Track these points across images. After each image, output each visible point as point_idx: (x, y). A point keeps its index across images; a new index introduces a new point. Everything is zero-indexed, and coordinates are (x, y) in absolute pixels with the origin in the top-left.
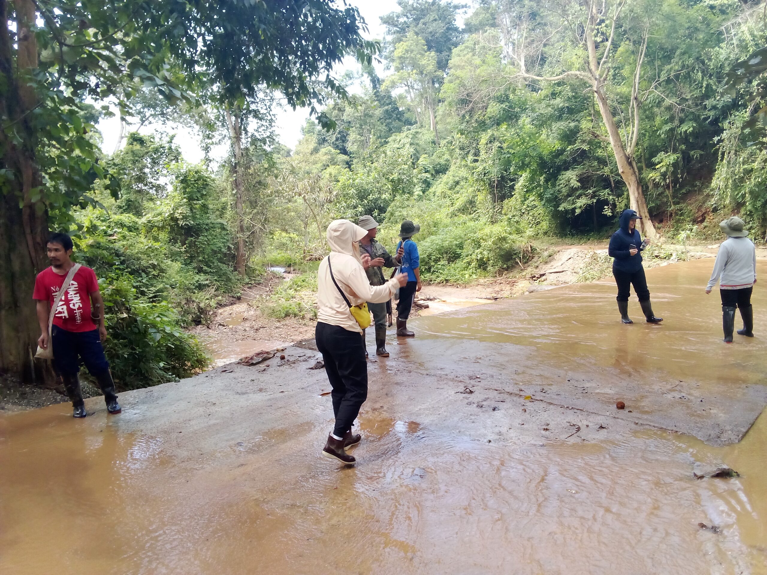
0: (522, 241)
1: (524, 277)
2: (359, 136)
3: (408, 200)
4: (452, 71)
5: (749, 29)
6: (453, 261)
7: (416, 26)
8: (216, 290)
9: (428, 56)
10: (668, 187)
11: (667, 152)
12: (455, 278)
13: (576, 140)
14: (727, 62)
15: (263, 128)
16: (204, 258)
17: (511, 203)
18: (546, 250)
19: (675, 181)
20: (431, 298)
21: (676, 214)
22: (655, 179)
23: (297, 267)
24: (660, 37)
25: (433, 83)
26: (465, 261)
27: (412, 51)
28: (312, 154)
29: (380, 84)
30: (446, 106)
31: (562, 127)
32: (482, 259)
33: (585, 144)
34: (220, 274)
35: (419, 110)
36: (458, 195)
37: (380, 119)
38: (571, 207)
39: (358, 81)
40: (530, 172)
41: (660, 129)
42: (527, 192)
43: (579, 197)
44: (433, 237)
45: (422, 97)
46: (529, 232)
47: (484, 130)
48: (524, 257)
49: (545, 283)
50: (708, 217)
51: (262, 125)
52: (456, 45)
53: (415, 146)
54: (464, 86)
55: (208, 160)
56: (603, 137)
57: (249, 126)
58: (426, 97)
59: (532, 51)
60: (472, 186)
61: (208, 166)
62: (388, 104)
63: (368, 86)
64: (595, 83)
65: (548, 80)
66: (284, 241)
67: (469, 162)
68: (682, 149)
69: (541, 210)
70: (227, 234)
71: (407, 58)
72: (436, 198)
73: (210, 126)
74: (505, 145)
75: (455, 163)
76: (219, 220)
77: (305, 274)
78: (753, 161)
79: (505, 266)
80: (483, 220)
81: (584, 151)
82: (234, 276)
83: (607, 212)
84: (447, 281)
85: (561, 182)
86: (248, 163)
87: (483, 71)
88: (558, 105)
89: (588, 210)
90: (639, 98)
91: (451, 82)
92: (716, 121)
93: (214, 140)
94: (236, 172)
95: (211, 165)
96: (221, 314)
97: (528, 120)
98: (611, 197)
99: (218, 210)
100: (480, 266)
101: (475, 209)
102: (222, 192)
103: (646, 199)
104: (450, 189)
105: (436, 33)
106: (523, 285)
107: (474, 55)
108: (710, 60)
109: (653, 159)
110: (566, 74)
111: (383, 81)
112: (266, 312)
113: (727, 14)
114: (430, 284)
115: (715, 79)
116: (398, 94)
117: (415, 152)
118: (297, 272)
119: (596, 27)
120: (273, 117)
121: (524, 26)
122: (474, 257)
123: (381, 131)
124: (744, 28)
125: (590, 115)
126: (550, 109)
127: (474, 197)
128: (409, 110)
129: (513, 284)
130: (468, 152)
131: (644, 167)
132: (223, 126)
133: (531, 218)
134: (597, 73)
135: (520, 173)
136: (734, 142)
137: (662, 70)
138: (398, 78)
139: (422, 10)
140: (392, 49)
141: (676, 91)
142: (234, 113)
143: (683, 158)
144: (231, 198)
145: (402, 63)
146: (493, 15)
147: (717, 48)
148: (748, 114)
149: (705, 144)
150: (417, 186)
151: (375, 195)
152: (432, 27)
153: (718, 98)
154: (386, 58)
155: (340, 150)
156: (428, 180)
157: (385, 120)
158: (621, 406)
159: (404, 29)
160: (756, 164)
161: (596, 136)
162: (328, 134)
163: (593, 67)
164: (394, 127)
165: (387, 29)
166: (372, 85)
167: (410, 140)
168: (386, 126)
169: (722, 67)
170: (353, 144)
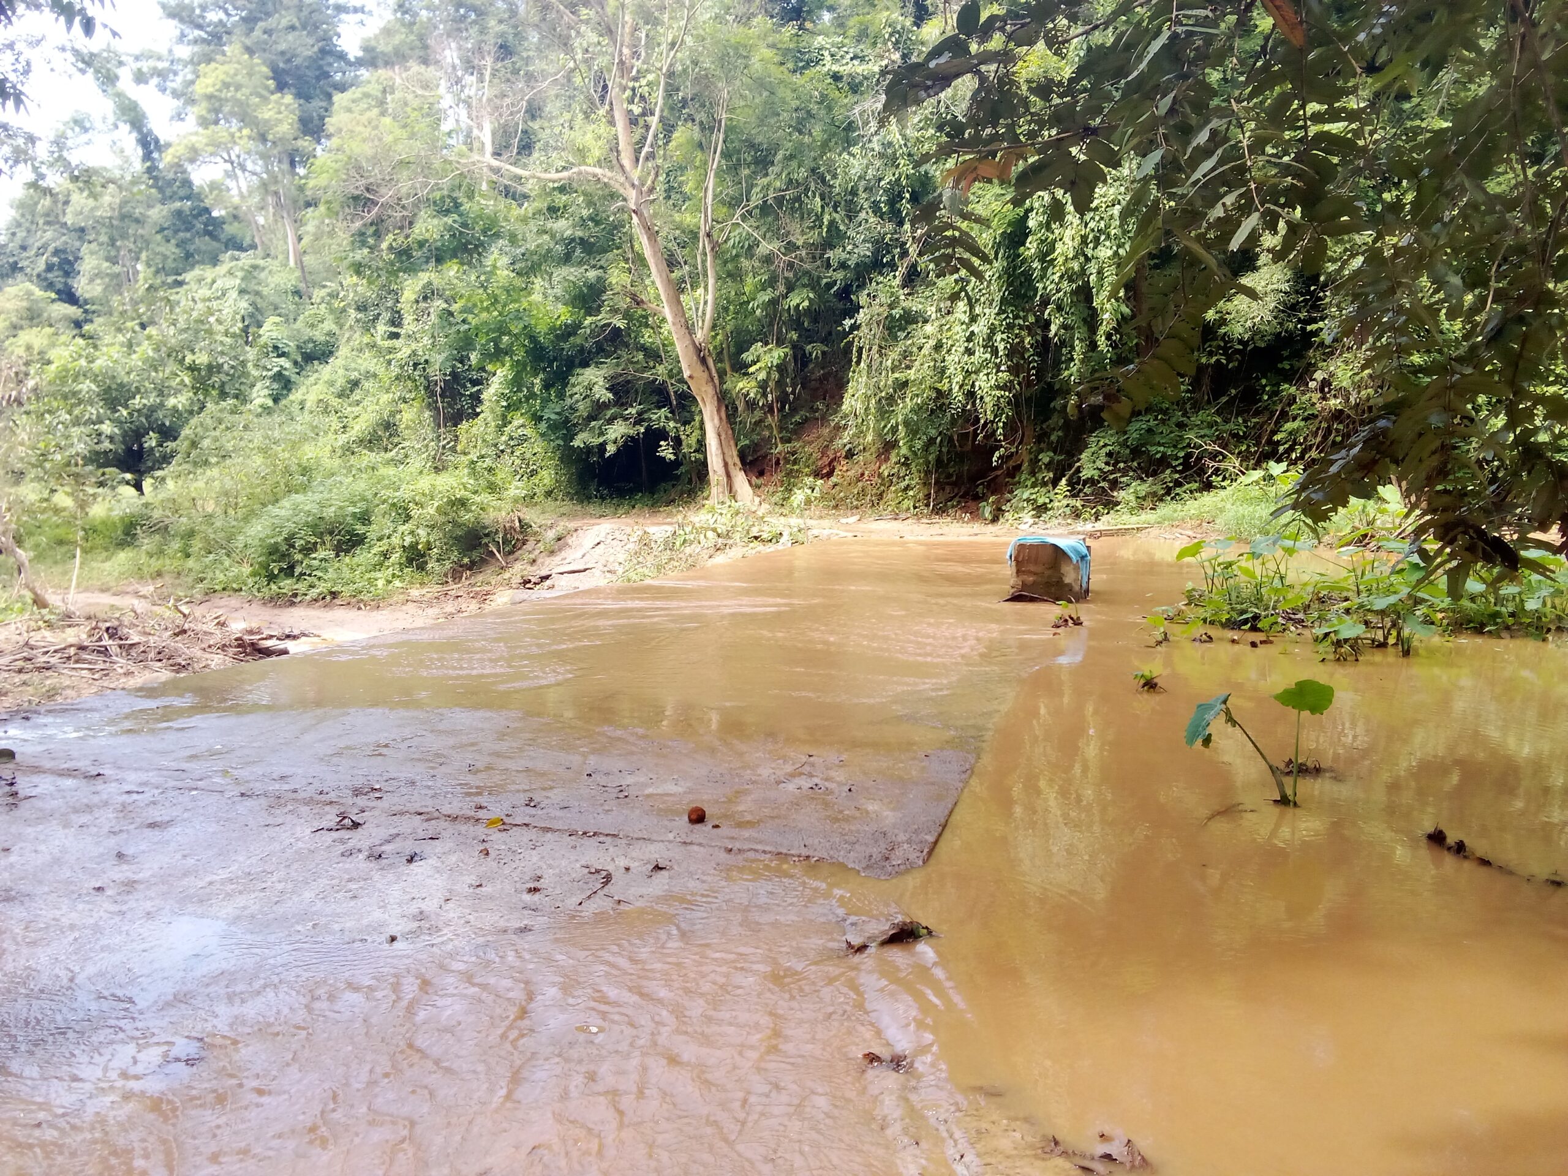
0: (500, 509)
1: (508, 584)
2: (106, 264)
3: (233, 412)
4: (335, 142)
6: (347, 551)
7: (247, 35)
9: (277, 102)
10: (770, 409)
11: (767, 344)
12: (352, 587)
13: (600, 306)
14: (863, 183)
17: (474, 430)
18: (551, 527)
19: (783, 399)
20: (296, 632)
21: (787, 461)
22: (748, 394)
24: (745, 118)
25: (293, 164)
26: (375, 550)
27: (238, 87)
29: (160, 151)
30: (322, 216)
31: (572, 278)
32: (413, 546)
33: (618, 317)
35: (261, 220)
36: (356, 410)
37: (162, 229)
38: (597, 441)
40: (512, 366)
41: (754, 299)
42: (508, 407)
43: (611, 421)
44: (299, 498)
45: (267, 191)
46: (516, 489)
47: (408, 271)
48: (505, 541)
49: (550, 593)
50: (838, 468)
52: (342, 88)
53: (252, 298)
54: (359, 168)
56: (654, 306)
58: (276, 193)
60: (388, 391)
62: (181, 199)
64: (632, 195)
65: (539, 179)
67: (379, 338)
68: (791, 341)
69: (537, 447)
71: (227, 100)
72: (306, 415)
74: (456, 307)
75: (349, 340)
78: (908, 367)
79: (466, 560)
80: (416, 463)
81: (617, 331)
83: (666, 452)
84: (334, 595)
85: (575, 390)
88: (563, 233)
89: (630, 447)
90: (715, 236)
92: (846, 292)
97: (505, 260)
98: (672, 424)
100: (410, 561)
101: (396, 440)
103: (733, 430)
104: (339, 397)
106: (505, 599)
107: (383, 114)
108: (834, 175)
109: (744, 356)
110: (575, 170)
111: (168, 145)
113: (862, 93)
114: (293, 604)
115: (843, 213)
116: (208, 178)
117: (251, 309)
119: (631, 84)
122: (396, 540)
123: (165, 257)
125: (626, 260)
126: (546, 237)
127: (393, 414)
128: (235, 217)
129: (483, 597)
130: (377, 317)
131: (728, 369)
133: (517, 462)
134: (636, 175)
135: (489, 368)
136: (878, 331)
137: (752, 186)
138: (205, 141)
140: (190, 77)
141: (779, 228)
143: (795, 357)
145: (215, 111)
146: (421, 38)
147: (845, 155)
148: (897, 281)
149: (830, 333)
150: (259, 385)
151: (148, 398)
152: (286, 42)
153: (850, 247)
154: (176, 94)
155: (58, 292)
156: (286, 373)
157: (176, 232)
158: (698, 817)
159: (217, 37)
160: (912, 371)
161: (639, 303)
162: (25, 254)
163: (627, 162)
164: (198, 251)
165: (178, 32)
166: (140, 151)
167: (238, 281)
168: (178, 246)
169: (854, 192)
170: (91, 280)
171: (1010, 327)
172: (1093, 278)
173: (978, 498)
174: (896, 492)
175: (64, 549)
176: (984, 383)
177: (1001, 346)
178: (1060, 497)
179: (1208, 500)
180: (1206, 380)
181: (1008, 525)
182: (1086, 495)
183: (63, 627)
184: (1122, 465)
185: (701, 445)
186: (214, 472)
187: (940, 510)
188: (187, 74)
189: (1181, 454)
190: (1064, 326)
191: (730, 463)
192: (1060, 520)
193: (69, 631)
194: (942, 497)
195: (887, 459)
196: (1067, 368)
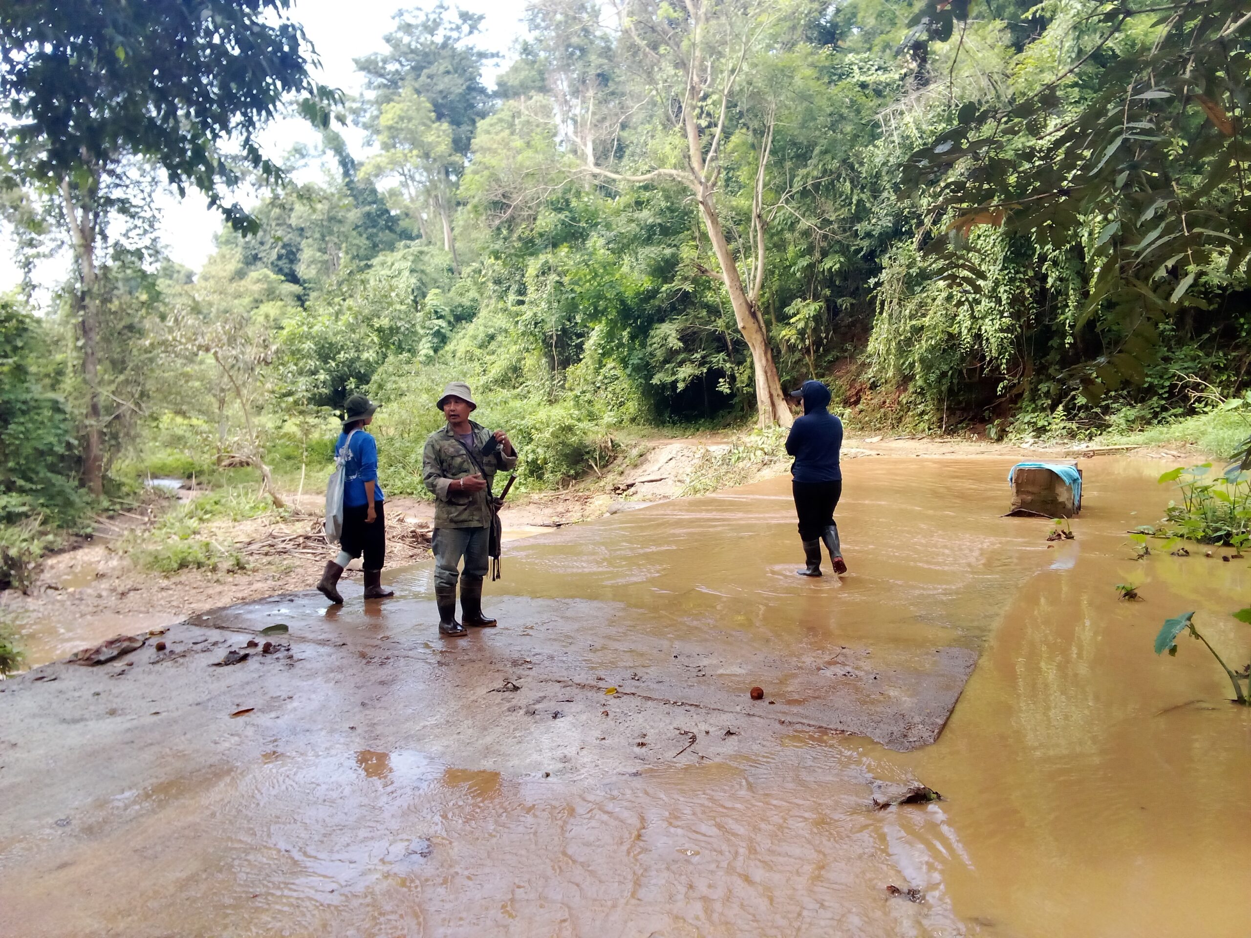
0: (597, 433)
1: (603, 490)
2: (319, 254)
3: (408, 362)
4: (478, 157)
5: (914, 122)
7: (416, 80)
8: (44, 523)
9: (437, 129)
10: (808, 351)
11: (805, 299)
13: (674, 276)
14: (885, 169)
15: (138, 231)
16: (18, 463)
17: (578, 372)
18: (635, 446)
19: (818, 343)
22: (789, 340)
23: (203, 479)
24: (792, 126)
25: (447, 173)
27: (410, 120)
28: (232, 280)
29: (355, 169)
30: (469, 213)
31: (653, 255)
32: (534, 461)
33: (688, 282)
34: (51, 494)
35: (425, 216)
36: (493, 357)
37: (357, 227)
38: (670, 379)
39: (317, 162)
40: (607, 324)
41: (795, 264)
42: (603, 354)
43: (680, 364)
45: (429, 195)
46: (609, 417)
47: (532, 254)
48: (601, 457)
49: (635, 498)
50: (864, 397)
51: (136, 227)
52: (483, 115)
53: (419, 275)
54: (497, 180)
55: (28, 287)
56: (714, 273)
57: (109, 226)
58: (436, 196)
59: (603, 134)
60: (515, 343)
61: (30, 296)
62: (370, 203)
63: (333, 171)
64: (700, 190)
65: (629, 181)
66: (180, 432)
67: (509, 304)
68: (825, 296)
69: (624, 384)
70: (65, 420)
71: (402, 129)
72: (457, 362)
73: (33, 224)
74: (566, 280)
75: (487, 306)
76: (51, 395)
77: (220, 490)
78: (924, 316)
79: (572, 472)
80: (536, 397)
81: (686, 294)
82: (79, 498)
83: (724, 387)
85: (654, 340)
86: (108, 293)
87: (528, 159)
88: (646, 221)
89: (695, 383)
90: (764, 216)
91: (476, 172)
92: (871, 256)
93: (41, 249)
94: (84, 308)
95: (36, 294)
96: (52, 567)
97: (602, 242)
98: (728, 365)
99: (48, 375)
100: (532, 473)
101: (521, 380)
102: (56, 343)
103: (777, 368)
104: (480, 347)
105: (451, 93)
106: (600, 502)
107: (512, 133)
108: (862, 164)
109: (786, 309)
110: (656, 172)
111: (362, 164)
112: (141, 561)
113: (885, 97)
115: (869, 193)
116: (388, 187)
117: (418, 284)
118: (205, 486)
119: (700, 104)
120: (156, 213)
121: (590, 93)
123: (359, 247)
124: (908, 118)
125: (694, 239)
126: (633, 225)
127: (519, 360)
128: (407, 215)
129: (585, 500)
130: (508, 288)
131: (773, 320)
132: (59, 224)
133: (610, 396)
134: (703, 175)
135: (591, 325)
136: (898, 287)
137: (794, 176)
138: (387, 161)
139: (426, 55)
140: (376, 113)
141: (816, 208)
142: (81, 203)
143: (828, 309)
144: (75, 354)
145: (393, 138)
146: (541, 73)
147: (871, 147)
148: (915, 246)
149: (857, 288)
150: (424, 340)
151: (349, 353)
152: (443, 84)
153: (874, 221)
154: (366, 127)
155: (285, 275)
156: (443, 331)
157: (366, 229)
158: (758, 695)
159: (395, 82)
160: (927, 319)
161: (704, 272)
162: (263, 248)
163: (696, 164)
164: (381, 242)
165: (367, 80)
166: (341, 170)
167: (409, 264)
168: (368, 238)
169: (878, 175)
170: (308, 266)
171: (1012, 281)
172: (1085, 240)
173: (984, 421)
174: (913, 416)
175: (291, 462)
176: (989, 327)
177: (1004, 297)
178: (1057, 421)
179: (1191, 423)
180: (1189, 321)
181: (1011, 444)
182: (1081, 418)
183: (294, 521)
184: (1113, 393)
185: (751, 381)
186: (394, 406)
187: (951, 431)
188: (373, 111)
189: (1167, 384)
190: (1061, 279)
191: (775, 394)
192: (1058, 440)
193: (298, 525)
194: (953, 420)
195: (905, 390)
196: (1063, 313)
